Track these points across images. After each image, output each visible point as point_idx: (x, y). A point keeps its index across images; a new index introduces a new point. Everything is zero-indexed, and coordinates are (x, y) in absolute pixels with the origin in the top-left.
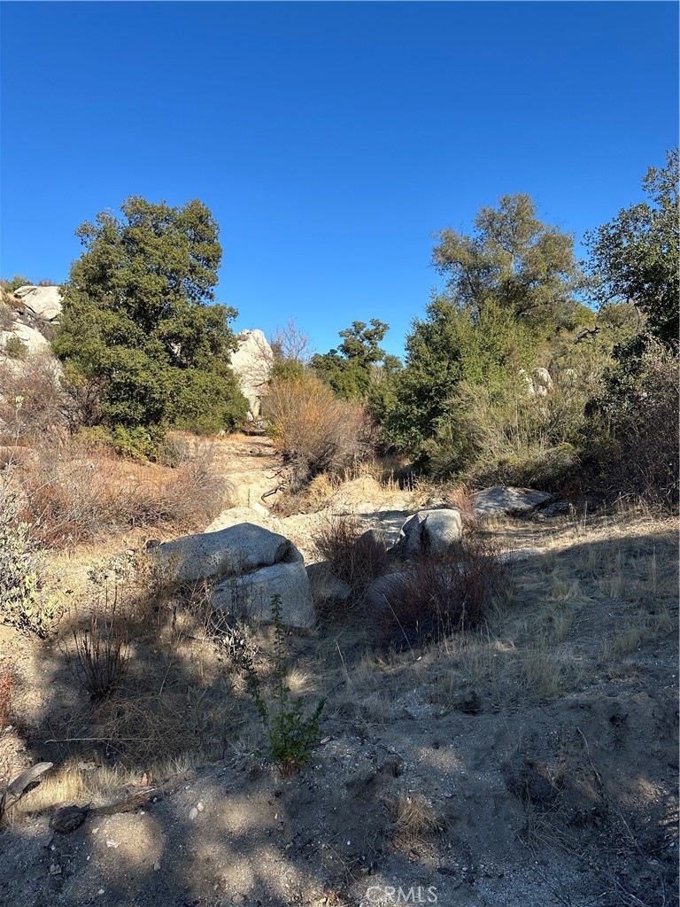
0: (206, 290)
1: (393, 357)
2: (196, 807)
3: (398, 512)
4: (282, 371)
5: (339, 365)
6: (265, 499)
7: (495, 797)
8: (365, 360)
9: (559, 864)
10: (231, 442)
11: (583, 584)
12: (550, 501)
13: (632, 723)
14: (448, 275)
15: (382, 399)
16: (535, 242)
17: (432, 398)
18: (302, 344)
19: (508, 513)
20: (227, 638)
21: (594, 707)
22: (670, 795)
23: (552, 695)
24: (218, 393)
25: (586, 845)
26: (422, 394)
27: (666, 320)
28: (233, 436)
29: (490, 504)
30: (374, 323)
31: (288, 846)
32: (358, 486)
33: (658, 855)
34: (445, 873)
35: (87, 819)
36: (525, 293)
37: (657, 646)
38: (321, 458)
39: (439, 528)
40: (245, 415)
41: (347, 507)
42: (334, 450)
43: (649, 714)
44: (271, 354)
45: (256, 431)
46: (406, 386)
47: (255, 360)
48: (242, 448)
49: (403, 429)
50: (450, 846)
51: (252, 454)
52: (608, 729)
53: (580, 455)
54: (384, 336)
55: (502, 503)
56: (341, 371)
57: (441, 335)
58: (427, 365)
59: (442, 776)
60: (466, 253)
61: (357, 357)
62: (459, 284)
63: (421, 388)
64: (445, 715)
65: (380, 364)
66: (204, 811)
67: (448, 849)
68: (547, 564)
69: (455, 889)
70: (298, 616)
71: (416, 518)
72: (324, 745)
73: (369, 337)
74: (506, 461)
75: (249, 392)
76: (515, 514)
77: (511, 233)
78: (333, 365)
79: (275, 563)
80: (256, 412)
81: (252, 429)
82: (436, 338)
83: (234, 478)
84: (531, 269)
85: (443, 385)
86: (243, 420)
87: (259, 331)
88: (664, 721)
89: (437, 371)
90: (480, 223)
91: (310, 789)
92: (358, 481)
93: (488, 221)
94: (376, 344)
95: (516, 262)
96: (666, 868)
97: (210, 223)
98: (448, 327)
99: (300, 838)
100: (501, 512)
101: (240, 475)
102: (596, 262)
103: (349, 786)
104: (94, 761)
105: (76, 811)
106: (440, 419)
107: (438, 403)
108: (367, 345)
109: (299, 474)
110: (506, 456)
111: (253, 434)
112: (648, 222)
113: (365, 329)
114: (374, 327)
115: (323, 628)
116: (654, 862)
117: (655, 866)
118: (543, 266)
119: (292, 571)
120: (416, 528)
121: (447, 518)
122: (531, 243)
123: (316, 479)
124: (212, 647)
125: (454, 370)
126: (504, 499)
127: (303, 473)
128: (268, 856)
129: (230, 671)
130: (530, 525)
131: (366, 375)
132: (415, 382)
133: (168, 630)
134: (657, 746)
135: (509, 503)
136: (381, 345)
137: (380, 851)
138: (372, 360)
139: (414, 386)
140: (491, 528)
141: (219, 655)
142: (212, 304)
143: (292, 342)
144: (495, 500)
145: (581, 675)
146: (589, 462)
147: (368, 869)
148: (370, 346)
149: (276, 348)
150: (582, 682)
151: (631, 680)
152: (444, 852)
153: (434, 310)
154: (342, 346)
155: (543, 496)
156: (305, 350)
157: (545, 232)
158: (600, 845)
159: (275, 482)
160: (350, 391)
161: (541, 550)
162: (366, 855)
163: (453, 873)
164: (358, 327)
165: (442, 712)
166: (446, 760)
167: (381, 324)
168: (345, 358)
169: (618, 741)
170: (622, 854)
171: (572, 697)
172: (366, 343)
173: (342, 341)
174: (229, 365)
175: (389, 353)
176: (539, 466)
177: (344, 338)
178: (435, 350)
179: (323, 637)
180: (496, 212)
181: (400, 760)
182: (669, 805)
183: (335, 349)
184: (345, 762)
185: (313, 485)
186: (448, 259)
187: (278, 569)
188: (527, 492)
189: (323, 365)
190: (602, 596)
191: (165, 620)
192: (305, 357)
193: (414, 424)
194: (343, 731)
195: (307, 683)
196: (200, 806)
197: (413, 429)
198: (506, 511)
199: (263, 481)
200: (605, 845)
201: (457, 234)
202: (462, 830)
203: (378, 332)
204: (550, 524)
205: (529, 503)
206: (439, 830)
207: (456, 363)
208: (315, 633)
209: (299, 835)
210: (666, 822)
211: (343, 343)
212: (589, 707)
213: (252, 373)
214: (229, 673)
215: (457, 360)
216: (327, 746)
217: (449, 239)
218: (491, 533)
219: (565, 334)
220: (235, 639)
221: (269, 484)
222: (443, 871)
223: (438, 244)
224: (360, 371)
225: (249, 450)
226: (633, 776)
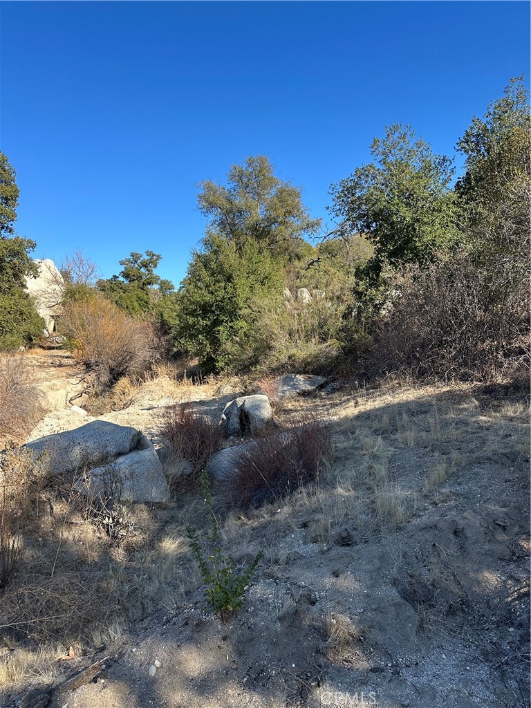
0: (6, 225)
1: (167, 281)
2: (154, 664)
3: (196, 402)
4: (73, 294)
5: (121, 288)
6: (72, 402)
7: (395, 605)
8: (143, 284)
9: (450, 646)
10: (31, 356)
11: (385, 439)
12: (327, 383)
13: (468, 533)
14: (211, 217)
15: (162, 315)
16: (273, 194)
17: (213, 312)
18: (90, 271)
19: (299, 394)
20: (107, 519)
21: (439, 526)
22: (507, 580)
23: (402, 522)
24: (21, 314)
25: (462, 627)
26: (206, 309)
27: (392, 248)
28: (32, 350)
29: (285, 388)
30: (148, 253)
31: (245, 679)
32: (158, 384)
33: (512, 624)
34: (377, 671)
35: (53, 698)
36: (269, 232)
37: (458, 477)
38: (120, 364)
39: (257, 409)
40: (42, 332)
41: (151, 403)
42: (131, 357)
43: (478, 524)
44: (62, 279)
45: (52, 345)
46: (192, 303)
47: (48, 285)
48: (42, 360)
49: (192, 336)
50: (372, 650)
51: (53, 365)
52: (454, 540)
53: (343, 348)
54: (158, 265)
55: (294, 387)
56: (124, 292)
57: (216, 262)
58: (207, 286)
59: (350, 597)
60: (224, 200)
61: (136, 281)
62: (219, 225)
63: (204, 304)
64: (329, 550)
65: (156, 287)
66: (162, 666)
67: (371, 653)
68: (349, 427)
69: (390, 681)
70: (158, 492)
71: (234, 404)
72: (248, 590)
73: (145, 265)
74: (293, 355)
75: (44, 312)
76: (305, 394)
77: (256, 185)
78: (116, 288)
79: (131, 451)
80: (51, 328)
81: (48, 344)
82: (213, 265)
83: (43, 386)
84: (273, 214)
85: (222, 302)
86: (40, 337)
87: (50, 260)
88: (488, 528)
89: (216, 291)
90: (233, 176)
91: (249, 628)
92: (156, 381)
93: (238, 176)
94: (152, 271)
95: (261, 208)
96: (521, 632)
97: (7, 168)
98: (221, 257)
99: (252, 671)
100: (294, 393)
101: (47, 383)
102: (338, 207)
103: (281, 619)
104: (6, 646)
105: (41, 693)
106: (221, 328)
107: (218, 315)
108: (144, 271)
109: (102, 379)
110: (293, 351)
111: (50, 348)
112: (374, 178)
113: (141, 259)
114: (149, 258)
115: (178, 500)
116: (511, 629)
117: (513, 632)
118: (281, 211)
119: (147, 456)
120: (235, 411)
121: (261, 401)
122: (270, 194)
123: (119, 382)
124: (91, 528)
125: (229, 289)
126: (294, 384)
127: (105, 378)
128: (230, 692)
129: (111, 546)
130: (318, 402)
131: (145, 296)
132: (200, 299)
133: (48, 519)
134: (487, 547)
135: (299, 386)
136: (155, 272)
137: (320, 666)
138: (150, 283)
139: (199, 302)
140: (290, 406)
141: (98, 535)
142: (12, 237)
143: (81, 269)
144: (288, 385)
145: (416, 505)
146: (350, 352)
147: (316, 683)
148: (147, 273)
149: (66, 275)
150: (418, 509)
151: (452, 503)
152: (369, 656)
153: (208, 243)
154: (122, 272)
155: (321, 379)
156: (93, 276)
157: (280, 186)
158: (471, 625)
159: (80, 387)
160: (133, 309)
161: (335, 418)
162: (310, 672)
163: (382, 671)
164: (135, 257)
165: (325, 548)
166: (348, 582)
167: (155, 255)
168: (125, 282)
169: (462, 547)
170: (488, 629)
171: (416, 521)
172: (143, 270)
173: (122, 268)
174: (25, 290)
175: (163, 278)
176: (316, 357)
177: (124, 266)
178: (213, 274)
179: (180, 507)
180: (244, 169)
181: (311, 591)
182: (509, 586)
183: (117, 275)
184: (270, 601)
185: (117, 388)
186: (210, 204)
187: (135, 456)
188: (309, 378)
189: (109, 287)
190: (402, 446)
191: (43, 511)
192: (93, 282)
193: (200, 333)
194: (258, 576)
195: (180, 546)
196: (157, 663)
197: (200, 336)
198: (297, 393)
199: (69, 388)
200: (474, 625)
201: (215, 185)
202: (376, 636)
203: (153, 261)
204: (331, 399)
205: (313, 386)
206: (360, 639)
207: (230, 284)
208: (173, 505)
209: (250, 668)
210: (510, 599)
211: (123, 270)
212: (436, 526)
213: (46, 296)
214: (110, 547)
215: (230, 282)
216: (251, 591)
217: (209, 188)
218: (290, 410)
219: (296, 263)
220: (113, 519)
221: (74, 389)
222: (374, 670)
223: (201, 192)
224: (139, 292)
225: (50, 361)
226: (478, 571)
